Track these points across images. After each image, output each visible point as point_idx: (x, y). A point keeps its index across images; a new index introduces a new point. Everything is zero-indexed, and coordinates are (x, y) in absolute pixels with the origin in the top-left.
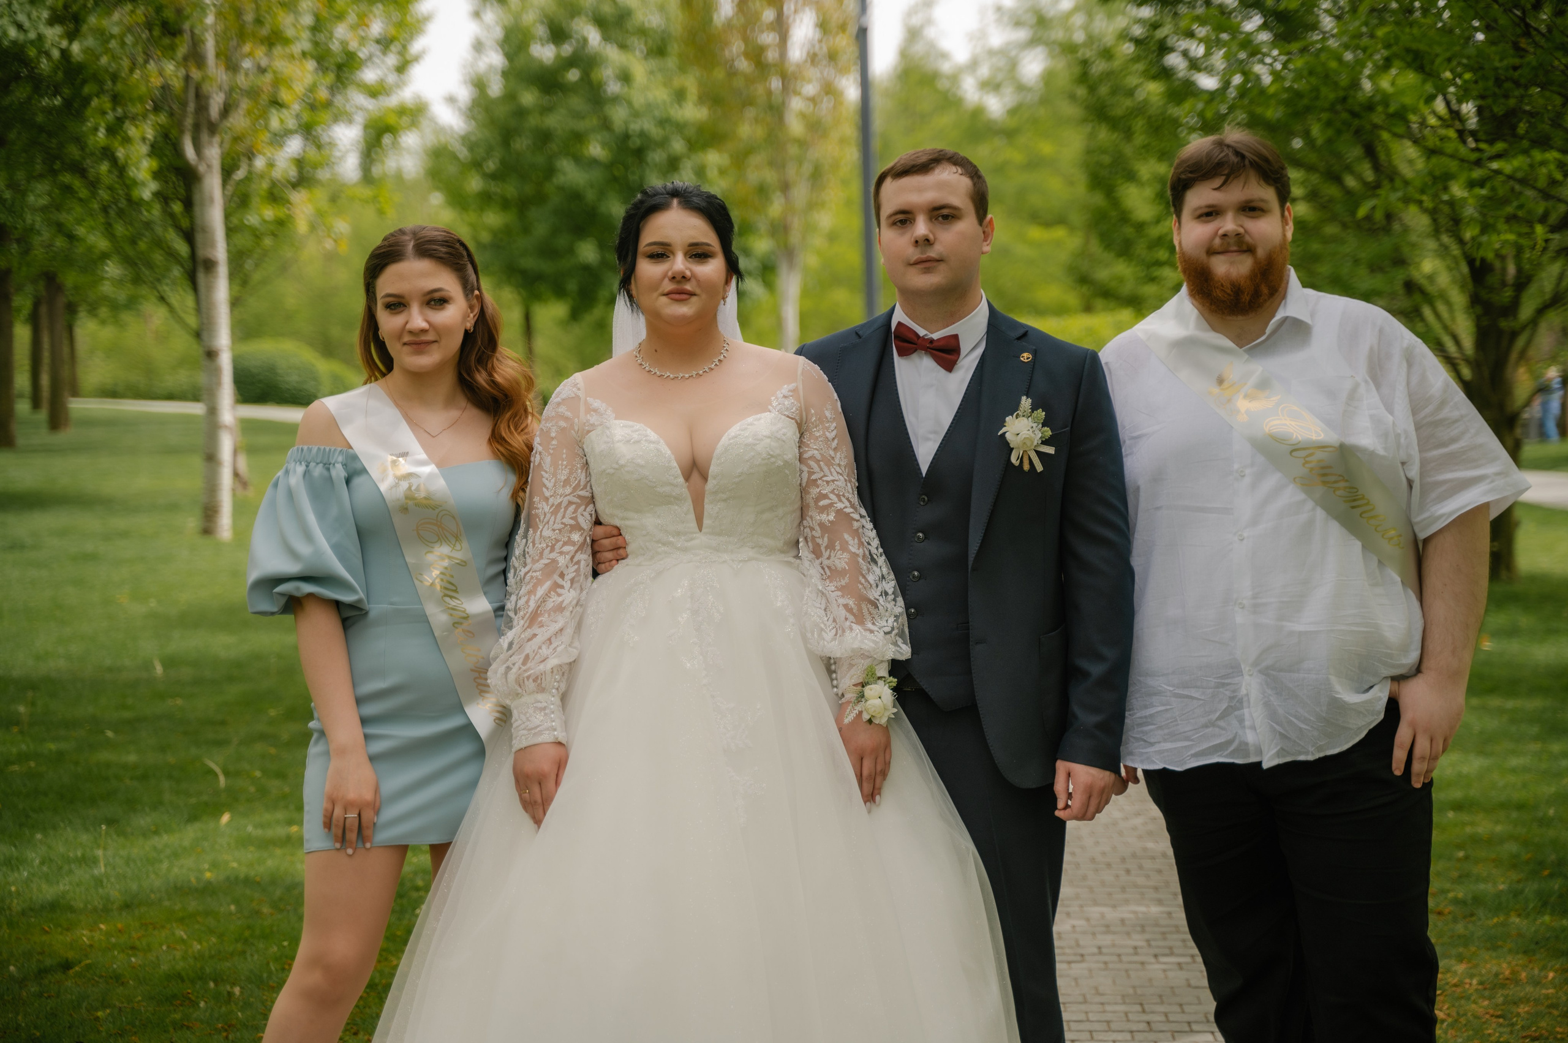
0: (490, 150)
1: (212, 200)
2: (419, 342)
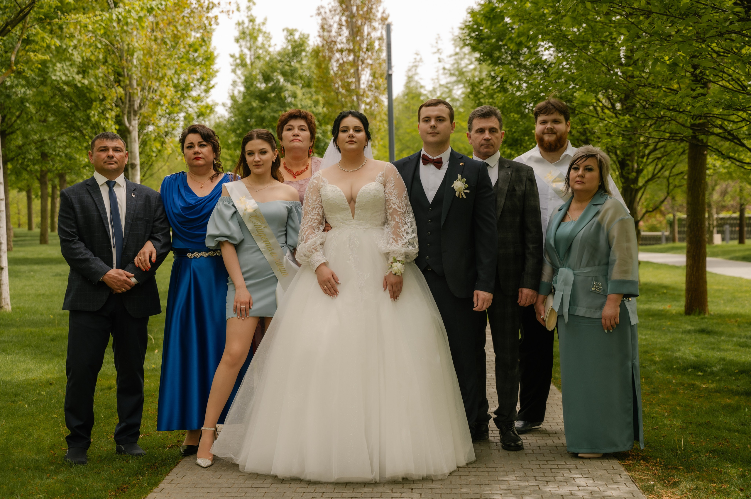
0: (239, 124)
1: (135, 141)
2: (258, 165)
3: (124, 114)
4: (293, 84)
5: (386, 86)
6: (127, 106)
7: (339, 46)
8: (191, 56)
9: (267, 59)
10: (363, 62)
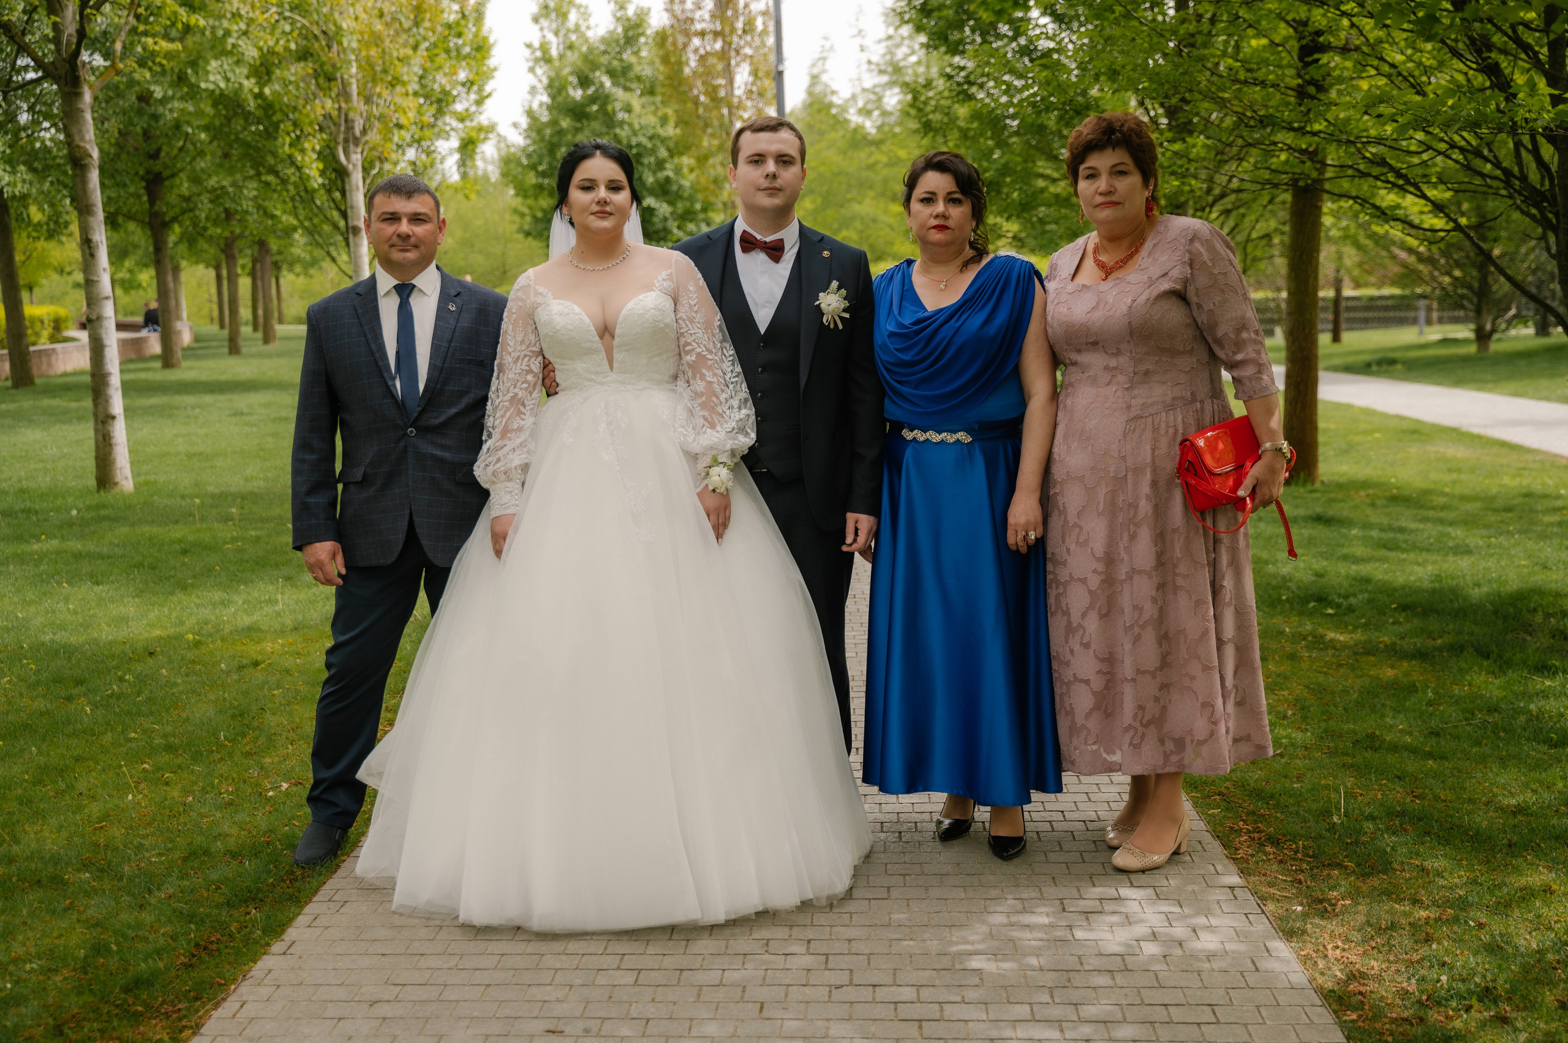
1: (358, 188)
3: (337, 143)
4: (627, 89)
5: (774, 91)
6: (342, 129)
7: (699, 26)
8: (451, 45)
9: (584, 49)
10: (738, 52)
